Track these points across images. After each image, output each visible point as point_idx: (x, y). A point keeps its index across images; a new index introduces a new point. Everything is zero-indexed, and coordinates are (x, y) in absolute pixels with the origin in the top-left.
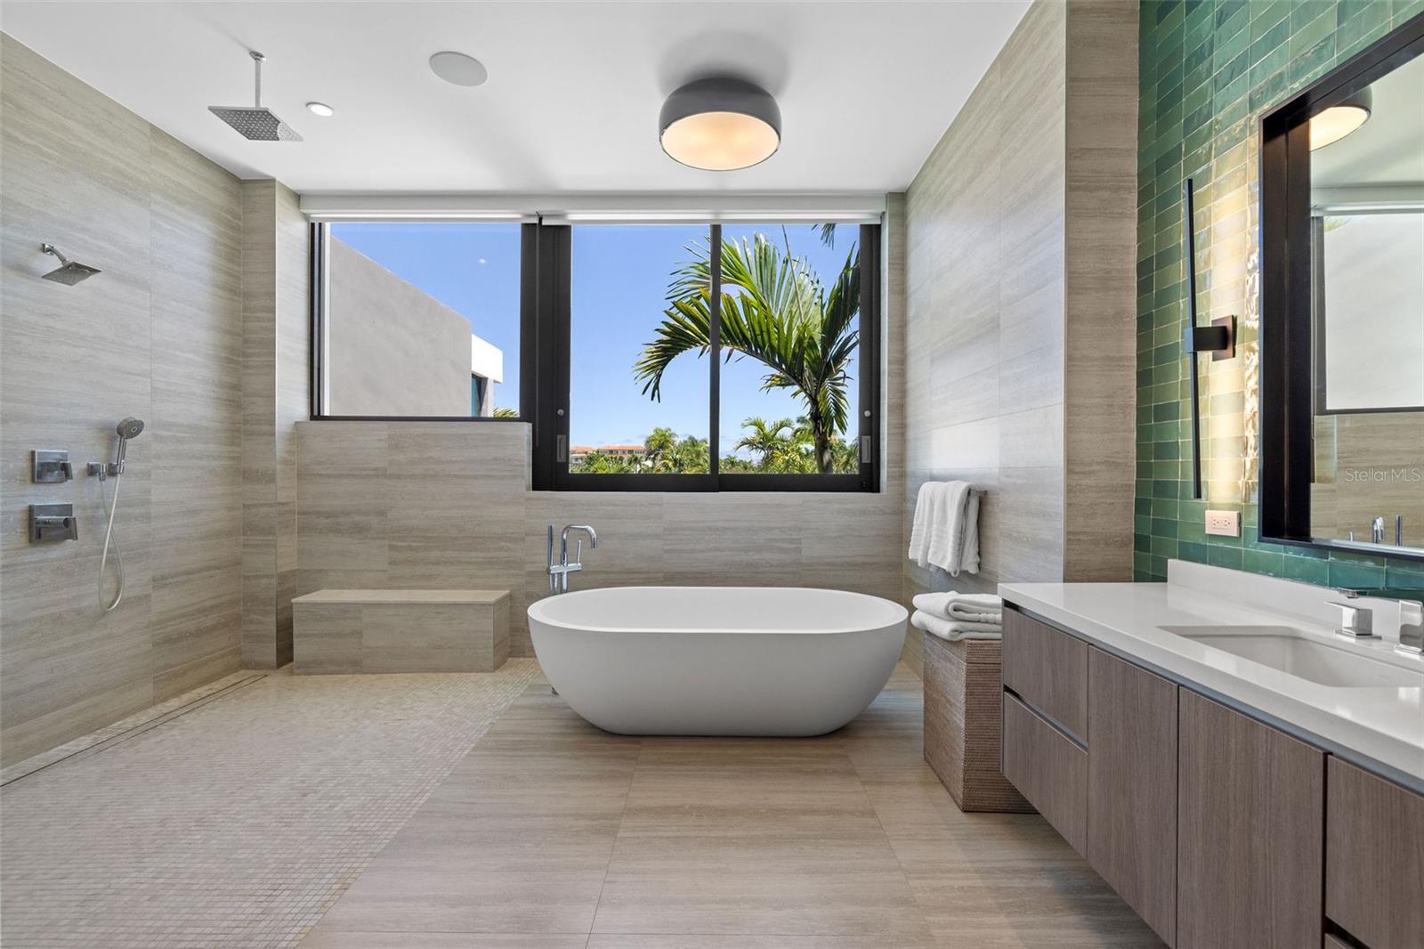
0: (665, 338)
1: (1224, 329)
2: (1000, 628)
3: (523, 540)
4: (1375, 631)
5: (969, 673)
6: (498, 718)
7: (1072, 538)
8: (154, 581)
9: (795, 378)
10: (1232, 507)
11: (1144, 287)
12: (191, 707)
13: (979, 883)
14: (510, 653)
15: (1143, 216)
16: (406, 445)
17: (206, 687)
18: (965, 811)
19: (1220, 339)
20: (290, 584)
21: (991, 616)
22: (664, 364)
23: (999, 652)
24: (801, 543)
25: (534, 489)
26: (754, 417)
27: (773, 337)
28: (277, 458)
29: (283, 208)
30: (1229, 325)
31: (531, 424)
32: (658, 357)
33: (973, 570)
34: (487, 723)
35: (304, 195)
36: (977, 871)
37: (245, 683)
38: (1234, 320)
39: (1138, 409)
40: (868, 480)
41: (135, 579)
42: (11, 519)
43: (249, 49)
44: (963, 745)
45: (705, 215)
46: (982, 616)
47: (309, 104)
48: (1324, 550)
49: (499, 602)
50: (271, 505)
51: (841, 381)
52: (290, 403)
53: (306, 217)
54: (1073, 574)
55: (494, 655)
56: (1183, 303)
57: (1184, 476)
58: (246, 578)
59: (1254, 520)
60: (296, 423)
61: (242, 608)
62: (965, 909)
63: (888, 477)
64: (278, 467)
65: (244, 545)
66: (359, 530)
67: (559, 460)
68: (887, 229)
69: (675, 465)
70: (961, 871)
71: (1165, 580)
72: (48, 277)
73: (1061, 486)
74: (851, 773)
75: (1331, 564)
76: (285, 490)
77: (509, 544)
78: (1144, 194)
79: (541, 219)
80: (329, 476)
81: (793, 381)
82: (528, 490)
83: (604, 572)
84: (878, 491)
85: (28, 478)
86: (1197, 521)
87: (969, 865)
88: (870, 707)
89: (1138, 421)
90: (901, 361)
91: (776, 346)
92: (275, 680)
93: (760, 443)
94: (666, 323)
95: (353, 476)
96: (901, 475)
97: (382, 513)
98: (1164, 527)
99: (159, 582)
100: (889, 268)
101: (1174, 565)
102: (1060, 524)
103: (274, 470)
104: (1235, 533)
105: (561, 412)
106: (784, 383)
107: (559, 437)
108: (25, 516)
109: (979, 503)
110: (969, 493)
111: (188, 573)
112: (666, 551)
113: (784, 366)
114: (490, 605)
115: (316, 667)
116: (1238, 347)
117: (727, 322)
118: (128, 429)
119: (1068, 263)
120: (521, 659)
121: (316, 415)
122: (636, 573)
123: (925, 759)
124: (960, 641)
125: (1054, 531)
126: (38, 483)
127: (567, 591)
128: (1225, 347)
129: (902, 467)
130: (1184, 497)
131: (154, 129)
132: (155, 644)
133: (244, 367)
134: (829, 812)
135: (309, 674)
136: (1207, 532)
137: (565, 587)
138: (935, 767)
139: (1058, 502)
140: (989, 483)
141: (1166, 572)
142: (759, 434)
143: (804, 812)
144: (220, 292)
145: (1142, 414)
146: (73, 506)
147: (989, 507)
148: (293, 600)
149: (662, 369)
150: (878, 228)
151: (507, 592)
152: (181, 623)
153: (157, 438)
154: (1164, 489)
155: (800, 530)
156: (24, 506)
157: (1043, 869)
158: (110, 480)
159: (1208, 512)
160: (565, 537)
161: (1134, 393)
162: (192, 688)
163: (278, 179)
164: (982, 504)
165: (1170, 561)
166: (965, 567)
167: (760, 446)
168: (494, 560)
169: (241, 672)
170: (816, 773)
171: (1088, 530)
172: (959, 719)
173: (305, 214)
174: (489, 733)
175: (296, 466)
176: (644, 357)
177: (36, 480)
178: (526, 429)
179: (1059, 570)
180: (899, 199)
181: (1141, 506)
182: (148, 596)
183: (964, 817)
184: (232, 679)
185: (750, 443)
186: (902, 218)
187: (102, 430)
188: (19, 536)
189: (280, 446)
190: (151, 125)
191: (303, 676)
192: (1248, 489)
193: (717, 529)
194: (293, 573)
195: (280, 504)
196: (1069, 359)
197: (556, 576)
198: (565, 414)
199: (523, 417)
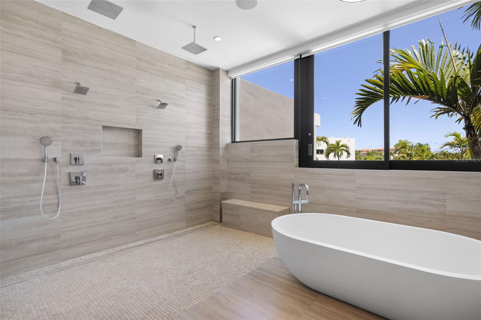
6: (266, 261)
8: (186, 192)
12: (192, 231)
16: (255, 150)
17: (201, 225)
20: (225, 196)
24: (446, 202)
25: (299, 167)
26: (452, 132)
28: (220, 156)
29: (222, 76)
31: (298, 140)
34: (261, 263)
35: (229, 71)
37: (210, 226)
41: (181, 191)
42: (150, 173)
43: (191, 26)
47: (215, 37)
49: (283, 212)
50: (219, 171)
52: (225, 138)
53: (230, 78)
58: (214, 193)
60: (227, 144)
61: (212, 202)
64: (221, 158)
65: (213, 183)
66: (242, 180)
67: (309, 155)
72: (158, 108)
76: (223, 166)
77: (288, 189)
79: (301, 56)
80: (235, 161)
82: (296, 167)
83: (327, 205)
85: (154, 162)
92: (218, 227)
93: (458, 144)
94: (362, 90)
95: (241, 161)
97: (248, 174)
99: (188, 192)
103: (219, 159)
107: (309, 145)
108: (153, 172)
111: (197, 190)
112: (357, 198)
114: (278, 213)
115: (228, 225)
117: (399, 83)
118: (178, 148)
121: (234, 141)
122: (343, 207)
126: (156, 163)
127: (301, 212)
131: (187, 61)
132: (187, 211)
133: (213, 128)
135: (226, 227)
137: (300, 210)
142: (457, 140)
144: (207, 106)
146: (164, 170)
148: (222, 202)
151: (287, 208)
152: (194, 205)
153: (187, 150)
155: (445, 194)
156: (153, 170)
158: (173, 163)
160: (300, 188)
162: (197, 225)
163: (221, 67)
167: (457, 145)
168: (283, 195)
169: (212, 222)
173: (230, 77)
174: (258, 268)
175: (227, 158)
177: (156, 162)
178: (295, 142)
182: (185, 196)
184: (208, 224)
185: (451, 145)
187: (173, 148)
188: (151, 177)
189: (221, 152)
190: (186, 60)
191: (224, 227)
194: (226, 193)
195: (221, 170)
197: (296, 205)
198: (311, 135)
199: (296, 137)
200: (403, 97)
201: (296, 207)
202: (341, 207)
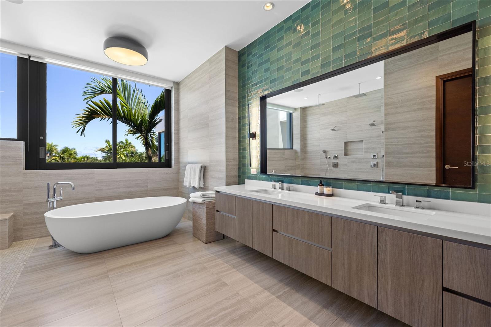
0: (87, 113)
1: (254, 134)
2: (215, 198)
3: (22, 191)
4: (276, 188)
5: (207, 210)
6: (26, 262)
7: (227, 176)
9: (139, 131)
10: (256, 168)
11: (240, 122)
13: (213, 255)
14: (14, 240)
15: (239, 107)
18: (206, 244)
19: (253, 136)
21: (212, 196)
22: (87, 122)
23: (215, 203)
24: (146, 184)
25: (26, 169)
27: (132, 117)
30: (255, 133)
31: (24, 142)
32: (85, 120)
33: (202, 186)
34: (21, 265)
36: (212, 253)
38: (256, 132)
39: (239, 148)
40: (168, 164)
44: (205, 228)
45: (111, 74)
46: (209, 196)
48: (269, 175)
49: (10, 218)
51: (152, 134)
54: (228, 184)
55: (8, 242)
56: (247, 127)
57: (248, 162)
59: (259, 170)
62: (211, 261)
63: (174, 163)
67: (40, 157)
68: (174, 92)
69: (60, 160)
70: (209, 254)
71: (244, 184)
73: (225, 165)
74: (175, 243)
75: (270, 178)
78: (239, 103)
79: (30, 57)
81: (139, 132)
82: (23, 170)
84: (171, 167)
86: (250, 171)
87: (210, 253)
88: (177, 227)
89: (239, 151)
90: (178, 130)
91: (133, 120)
94: (88, 108)
96: (178, 162)
98: (244, 173)
100: (174, 103)
101: (246, 180)
102: (225, 173)
104: (256, 173)
105: (42, 138)
106: (134, 133)
107: (40, 148)
109: (204, 170)
110: (202, 167)
112: (96, 190)
113: (135, 127)
114: (6, 220)
116: (256, 138)
119: (226, 115)
120: (21, 241)
122: (83, 199)
123: (193, 236)
124: (204, 203)
125: (223, 175)
127: (56, 208)
128: (254, 138)
129: (178, 160)
130: (248, 167)
134: (173, 253)
136: (252, 173)
137: (55, 206)
138: (196, 237)
139: (224, 168)
140: (206, 164)
141: (244, 182)
143: (167, 255)
145: (240, 149)
147: (207, 170)
149: (86, 125)
150: (170, 91)
151: (12, 214)
154: (244, 165)
155: (147, 180)
157: (225, 249)
158: (327, 159)
159: (252, 169)
160: (55, 187)
161: (238, 145)
164: (204, 169)
165: (245, 180)
166: (200, 186)
170: (166, 246)
171: (230, 174)
172: (204, 222)
174: (25, 268)
176: (77, 119)
178: (22, 144)
179: (225, 183)
180: (177, 84)
181: (239, 169)
183: (206, 245)
186: (178, 90)
192: (258, 164)
193: (117, 181)
196: (226, 136)
197: (51, 202)
198: (44, 138)
199: (19, 139)
200: (108, 118)
201: (51, 204)
202: (81, 199)
